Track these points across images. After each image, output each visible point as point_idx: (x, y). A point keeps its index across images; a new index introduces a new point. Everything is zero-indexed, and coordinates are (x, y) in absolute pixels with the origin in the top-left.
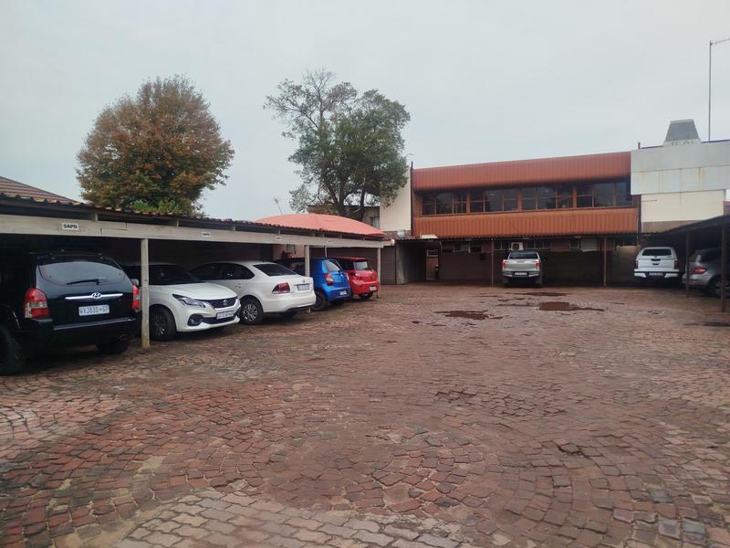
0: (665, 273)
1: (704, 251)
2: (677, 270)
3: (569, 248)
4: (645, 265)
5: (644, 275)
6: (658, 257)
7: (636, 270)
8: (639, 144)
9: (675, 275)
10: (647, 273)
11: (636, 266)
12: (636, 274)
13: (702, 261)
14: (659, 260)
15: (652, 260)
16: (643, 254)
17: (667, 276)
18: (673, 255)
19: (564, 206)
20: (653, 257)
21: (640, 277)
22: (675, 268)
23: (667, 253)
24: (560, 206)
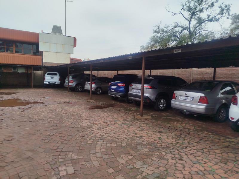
0: (55, 82)
1: (72, 74)
2: (60, 81)
3: (11, 71)
4: (48, 79)
5: (48, 83)
6: (53, 76)
7: (44, 81)
8: (42, 31)
9: (59, 83)
10: (49, 82)
11: (44, 79)
12: (45, 83)
13: (72, 78)
14: (53, 77)
15: (51, 77)
16: (47, 75)
17: (56, 83)
18: (58, 75)
19: (9, 51)
20: (51, 76)
21: (46, 84)
22: (59, 80)
23: (56, 74)
24: (7, 51)
